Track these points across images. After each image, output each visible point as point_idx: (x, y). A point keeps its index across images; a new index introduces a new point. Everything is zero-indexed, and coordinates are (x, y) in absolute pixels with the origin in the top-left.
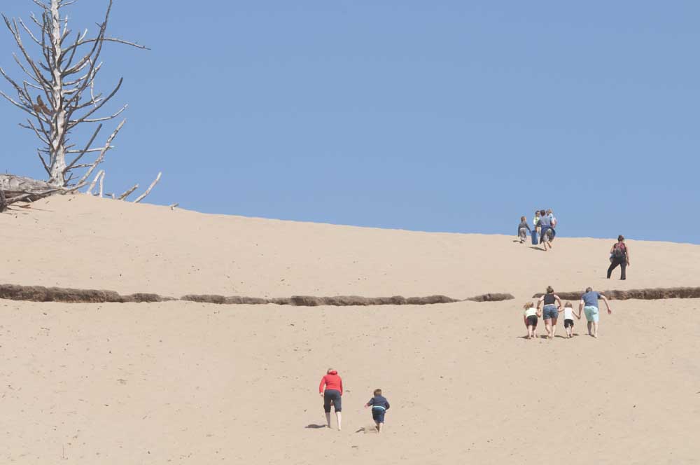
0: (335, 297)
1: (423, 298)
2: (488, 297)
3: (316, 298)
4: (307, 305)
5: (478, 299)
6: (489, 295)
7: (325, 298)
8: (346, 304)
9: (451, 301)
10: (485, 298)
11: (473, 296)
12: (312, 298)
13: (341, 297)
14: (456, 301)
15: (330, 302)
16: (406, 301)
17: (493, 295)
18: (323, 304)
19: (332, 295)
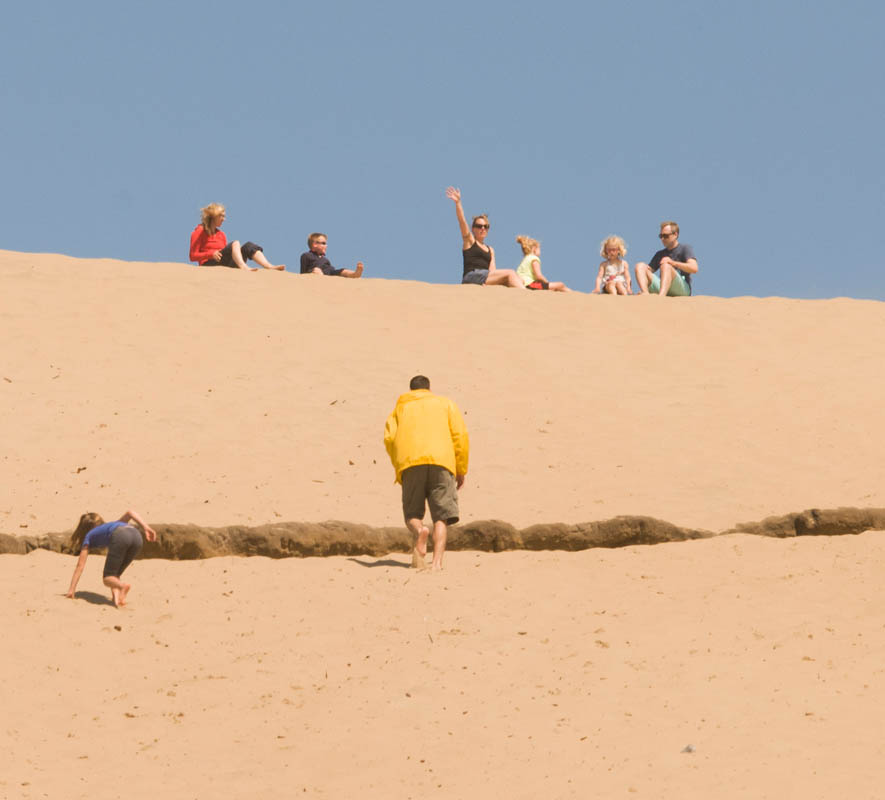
0: (269, 527)
1: (579, 529)
2: (811, 521)
3: (198, 531)
4: (170, 556)
5: (776, 529)
6: (814, 514)
7: (231, 530)
8: (306, 551)
9: (679, 535)
10: (800, 526)
11: (758, 518)
12: (184, 531)
13: (288, 526)
14: (695, 535)
15: (250, 543)
16: (519, 540)
17: (829, 514)
18: (224, 553)
19: (256, 520)
